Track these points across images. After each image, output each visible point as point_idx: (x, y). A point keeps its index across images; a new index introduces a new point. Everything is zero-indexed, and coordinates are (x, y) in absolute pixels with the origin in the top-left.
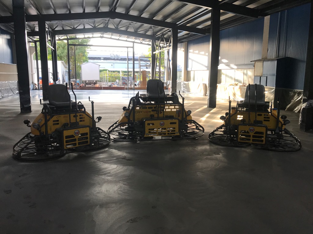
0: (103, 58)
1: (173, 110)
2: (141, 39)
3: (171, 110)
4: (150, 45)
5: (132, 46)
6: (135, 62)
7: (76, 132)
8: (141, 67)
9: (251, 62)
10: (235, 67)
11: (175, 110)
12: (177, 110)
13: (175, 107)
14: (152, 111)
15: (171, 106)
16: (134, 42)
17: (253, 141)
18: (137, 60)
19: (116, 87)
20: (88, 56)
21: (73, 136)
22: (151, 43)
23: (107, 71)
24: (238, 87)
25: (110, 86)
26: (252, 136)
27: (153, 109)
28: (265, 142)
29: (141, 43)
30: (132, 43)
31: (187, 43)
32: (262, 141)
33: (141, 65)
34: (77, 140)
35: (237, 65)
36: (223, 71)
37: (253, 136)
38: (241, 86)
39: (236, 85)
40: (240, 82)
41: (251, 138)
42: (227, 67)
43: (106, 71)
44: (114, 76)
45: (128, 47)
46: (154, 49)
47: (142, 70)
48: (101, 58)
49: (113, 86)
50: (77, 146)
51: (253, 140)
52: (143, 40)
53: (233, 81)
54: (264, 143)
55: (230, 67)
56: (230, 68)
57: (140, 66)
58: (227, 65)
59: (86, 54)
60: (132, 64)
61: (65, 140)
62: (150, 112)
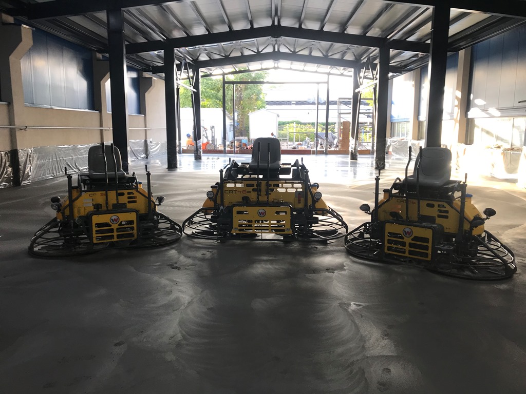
0: (295, 102)
1: (290, 190)
2: (342, 68)
3: (286, 190)
4: (351, 76)
5: (326, 81)
6: (330, 107)
7: (113, 218)
8: (342, 115)
9: (519, 102)
10: (498, 113)
11: (294, 190)
12: (296, 191)
13: (293, 186)
14: (253, 191)
15: (286, 183)
16: (329, 74)
17: (409, 254)
18: (335, 103)
19: (304, 149)
20: (265, 100)
21: (107, 225)
22: (352, 74)
23: (295, 123)
24: (501, 151)
25: (294, 148)
26: (407, 245)
27: (255, 187)
28: (432, 258)
29: (342, 75)
30: (327, 76)
31: (421, 71)
32: (426, 255)
33: (342, 111)
34: (115, 231)
35: (499, 109)
36: (477, 122)
37: (410, 243)
38: (505, 150)
39: (499, 147)
40: (506, 142)
41: (407, 248)
42: (484, 114)
43: (293, 123)
44: (306, 132)
45: (318, 83)
46: (357, 85)
47: (342, 120)
48: (292, 102)
49: (300, 149)
50: (115, 239)
51: (411, 252)
52: (344, 69)
53: (494, 139)
54: (429, 258)
55: (488, 114)
56: (488, 116)
57: (340, 114)
58: (484, 110)
59: (261, 96)
60: (326, 111)
61: (94, 229)
62: (250, 192)
